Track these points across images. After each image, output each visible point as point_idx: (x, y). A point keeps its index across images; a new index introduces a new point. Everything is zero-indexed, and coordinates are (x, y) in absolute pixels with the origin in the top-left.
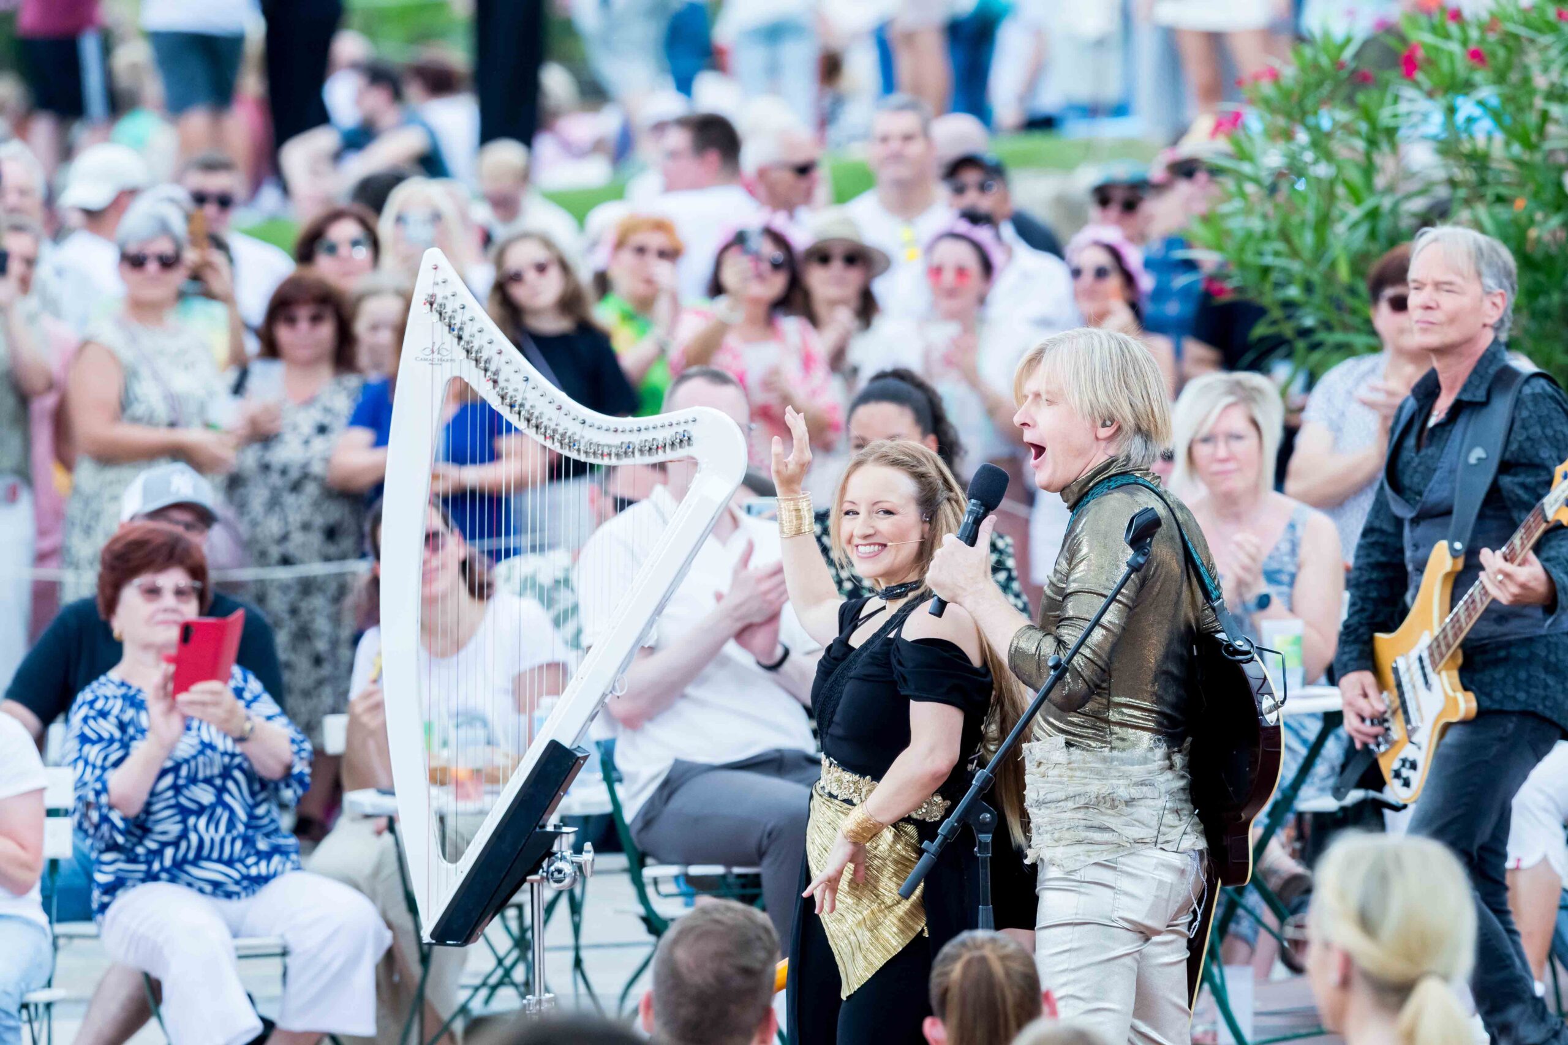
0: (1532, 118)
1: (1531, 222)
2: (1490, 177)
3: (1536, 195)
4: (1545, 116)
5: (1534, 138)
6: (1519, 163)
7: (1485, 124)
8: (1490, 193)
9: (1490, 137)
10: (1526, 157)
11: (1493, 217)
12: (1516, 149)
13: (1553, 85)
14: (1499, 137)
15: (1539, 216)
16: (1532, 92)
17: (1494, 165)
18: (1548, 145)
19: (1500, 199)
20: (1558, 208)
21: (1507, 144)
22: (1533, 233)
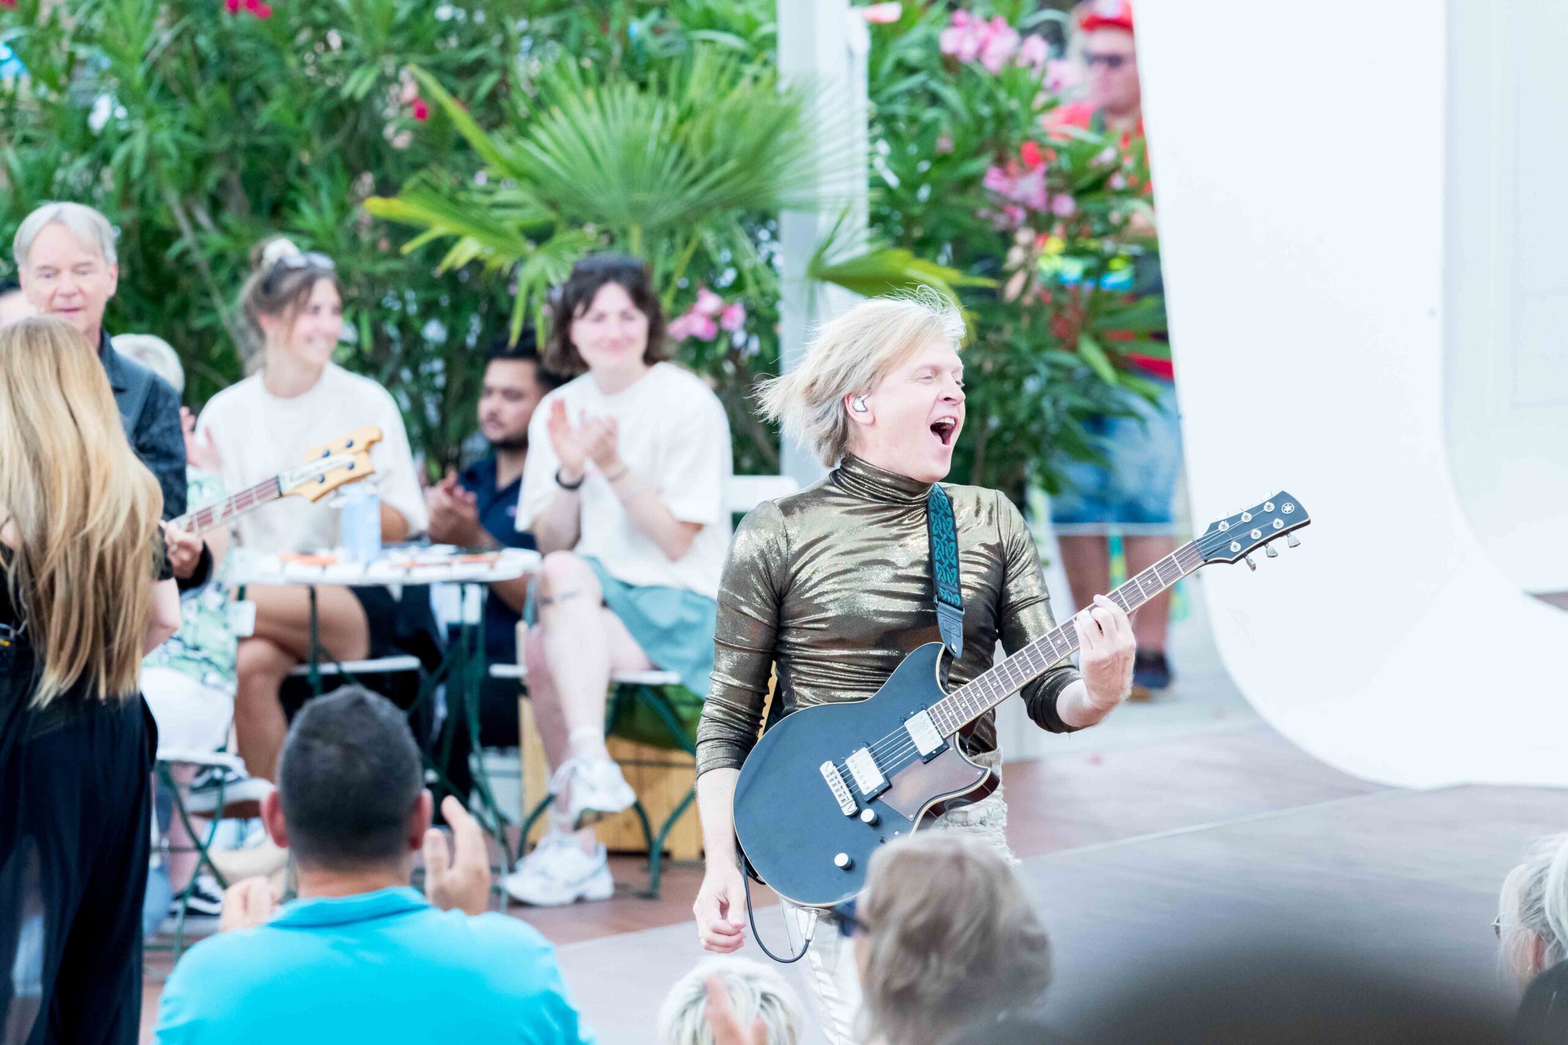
0: (58, 59)
1: (58, 164)
2: (17, 118)
3: (63, 136)
4: (72, 60)
5: (63, 80)
6: (45, 104)
7: (14, 66)
8: (18, 134)
9: (17, 80)
10: (53, 97)
11: (20, 158)
12: (43, 89)
13: (80, 28)
14: (26, 81)
15: (65, 157)
16: (60, 34)
17: (22, 107)
18: (75, 86)
19: (27, 140)
20: (84, 149)
21: (34, 85)
22: (59, 175)
